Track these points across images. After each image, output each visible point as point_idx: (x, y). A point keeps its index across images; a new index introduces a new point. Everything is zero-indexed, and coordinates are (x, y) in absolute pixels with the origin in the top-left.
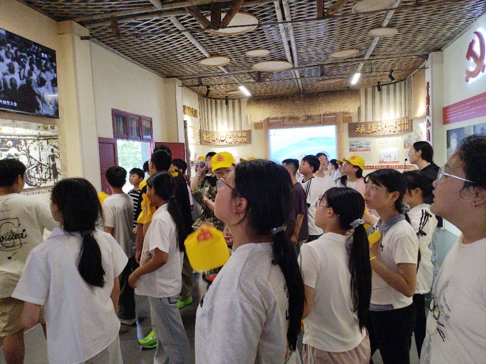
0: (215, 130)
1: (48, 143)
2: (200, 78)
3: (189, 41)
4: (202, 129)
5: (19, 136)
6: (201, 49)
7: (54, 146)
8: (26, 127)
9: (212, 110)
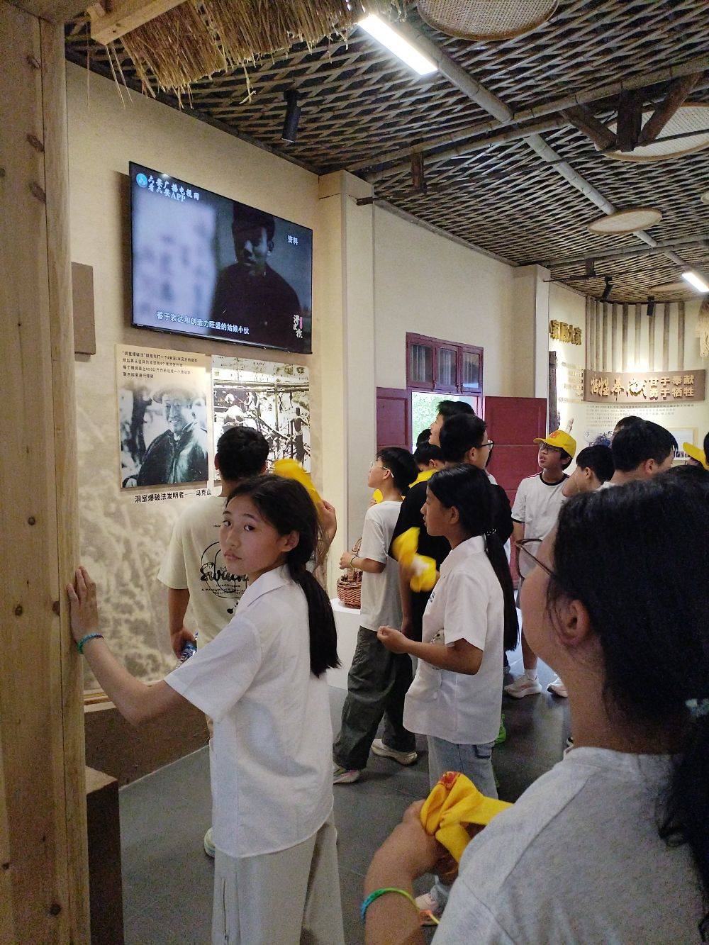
0: (619, 370)
1: (291, 397)
2: (590, 262)
3: (567, 183)
4: (589, 368)
5: (246, 385)
6: (594, 198)
7: (302, 404)
8: (256, 370)
9: (614, 328)
